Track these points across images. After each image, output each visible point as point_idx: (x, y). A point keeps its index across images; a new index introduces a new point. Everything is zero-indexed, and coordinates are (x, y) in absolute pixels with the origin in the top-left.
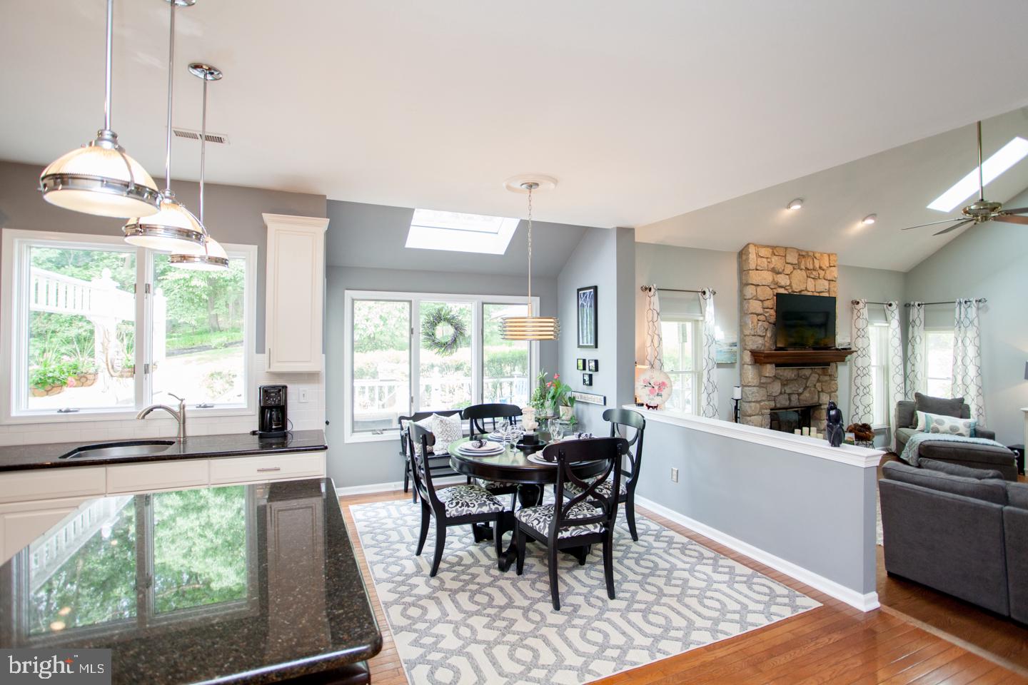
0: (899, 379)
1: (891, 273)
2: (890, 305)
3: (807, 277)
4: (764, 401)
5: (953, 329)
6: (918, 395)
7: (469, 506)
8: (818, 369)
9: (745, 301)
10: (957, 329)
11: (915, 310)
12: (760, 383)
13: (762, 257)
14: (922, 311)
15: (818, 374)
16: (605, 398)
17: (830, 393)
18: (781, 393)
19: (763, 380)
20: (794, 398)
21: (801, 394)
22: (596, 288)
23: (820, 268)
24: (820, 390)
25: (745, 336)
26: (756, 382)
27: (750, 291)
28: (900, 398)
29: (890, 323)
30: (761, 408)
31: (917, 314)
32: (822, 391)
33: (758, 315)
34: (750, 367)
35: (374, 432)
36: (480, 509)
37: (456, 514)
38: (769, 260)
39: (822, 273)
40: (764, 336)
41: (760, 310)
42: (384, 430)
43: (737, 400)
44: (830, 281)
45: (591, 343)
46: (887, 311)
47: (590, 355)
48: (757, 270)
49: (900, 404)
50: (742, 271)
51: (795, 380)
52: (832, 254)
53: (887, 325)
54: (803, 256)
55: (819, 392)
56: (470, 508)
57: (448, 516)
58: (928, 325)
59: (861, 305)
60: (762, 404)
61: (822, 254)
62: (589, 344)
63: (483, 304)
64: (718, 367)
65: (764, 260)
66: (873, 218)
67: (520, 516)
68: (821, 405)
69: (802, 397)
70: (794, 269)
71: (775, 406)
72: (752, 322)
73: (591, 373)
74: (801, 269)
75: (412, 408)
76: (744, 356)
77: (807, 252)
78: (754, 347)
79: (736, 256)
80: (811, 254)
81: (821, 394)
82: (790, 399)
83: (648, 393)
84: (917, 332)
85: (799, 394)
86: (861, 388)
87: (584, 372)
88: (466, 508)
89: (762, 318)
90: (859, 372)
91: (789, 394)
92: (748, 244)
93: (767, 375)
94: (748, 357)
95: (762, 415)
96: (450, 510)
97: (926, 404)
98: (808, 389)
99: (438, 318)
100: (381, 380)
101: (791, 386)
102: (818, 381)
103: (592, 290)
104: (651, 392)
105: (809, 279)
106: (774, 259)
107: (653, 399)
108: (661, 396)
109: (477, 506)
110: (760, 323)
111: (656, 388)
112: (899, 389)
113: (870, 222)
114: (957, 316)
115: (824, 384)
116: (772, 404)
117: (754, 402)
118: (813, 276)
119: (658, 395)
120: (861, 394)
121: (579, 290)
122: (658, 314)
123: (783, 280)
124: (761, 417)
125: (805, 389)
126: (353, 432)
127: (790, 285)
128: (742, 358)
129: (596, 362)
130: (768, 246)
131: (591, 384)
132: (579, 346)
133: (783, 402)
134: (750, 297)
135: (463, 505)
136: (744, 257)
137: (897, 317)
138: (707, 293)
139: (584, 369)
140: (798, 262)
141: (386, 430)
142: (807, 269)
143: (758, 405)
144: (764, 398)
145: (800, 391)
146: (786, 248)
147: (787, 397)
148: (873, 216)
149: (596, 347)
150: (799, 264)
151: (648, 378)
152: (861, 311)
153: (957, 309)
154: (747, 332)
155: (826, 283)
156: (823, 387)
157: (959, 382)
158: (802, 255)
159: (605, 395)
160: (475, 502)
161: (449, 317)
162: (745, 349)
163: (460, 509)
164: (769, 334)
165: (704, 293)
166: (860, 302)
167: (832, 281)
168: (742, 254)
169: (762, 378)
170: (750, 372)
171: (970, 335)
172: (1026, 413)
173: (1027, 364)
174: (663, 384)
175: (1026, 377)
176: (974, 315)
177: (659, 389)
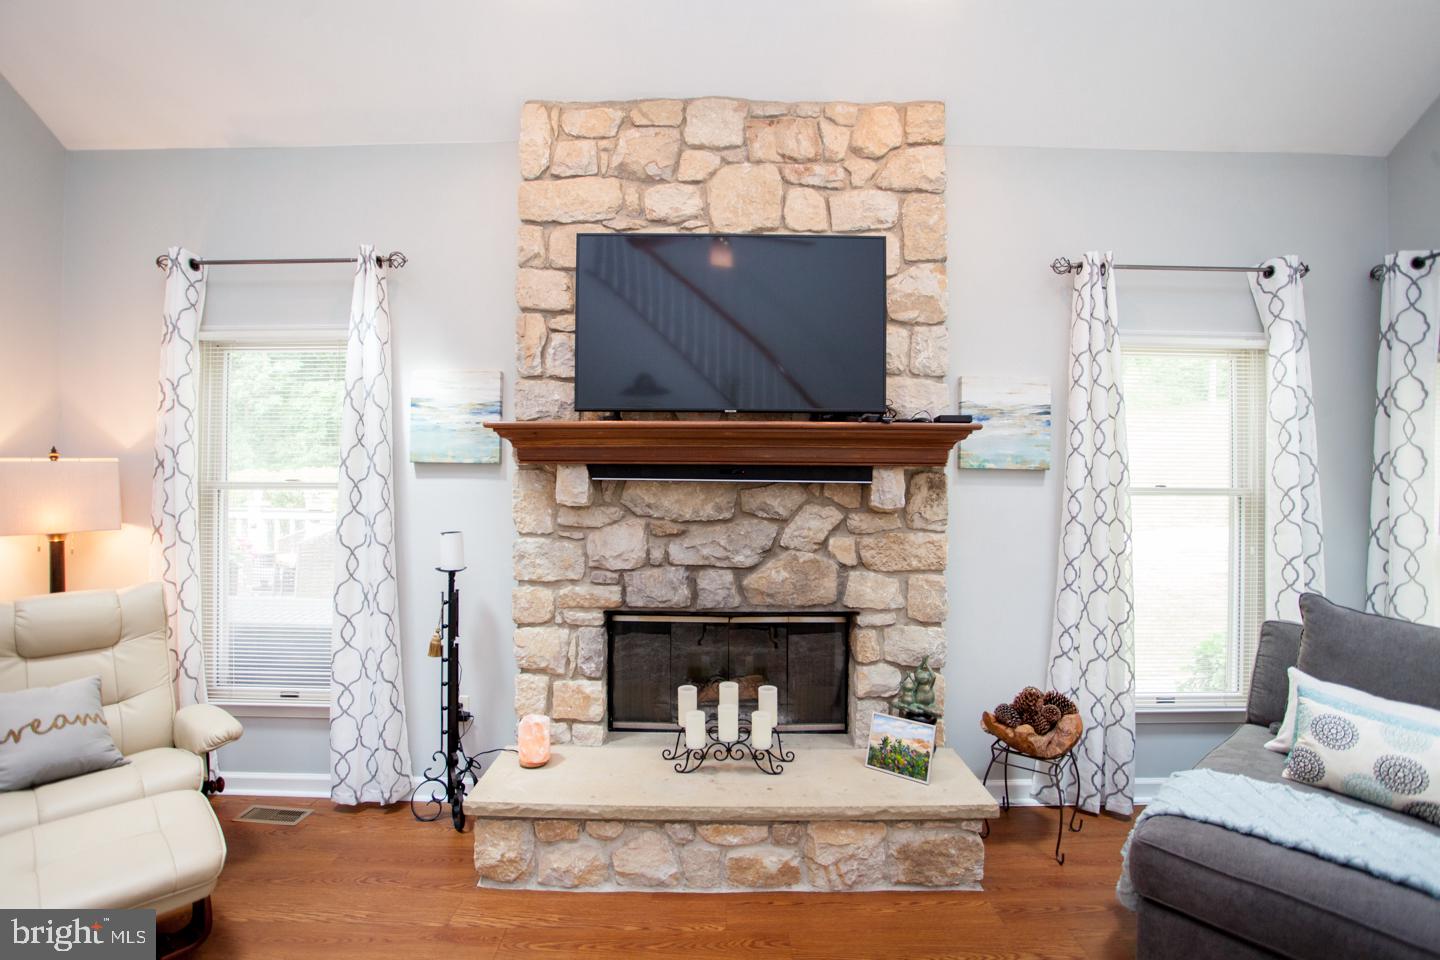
2: (1269, 272)
3: (786, 182)
4: (572, 581)
8: (843, 492)
12: (556, 526)
13: (576, 138)
15: (840, 507)
17: (903, 574)
18: (648, 563)
19: (565, 519)
20: (714, 580)
21: (752, 569)
23: (856, 151)
24: (850, 560)
30: (560, 605)
32: (862, 564)
33: (550, 313)
38: (604, 143)
39: (862, 169)
40: (569, 380)
43: (451, 574)
44: (906, 191)
51: (727, 522)
52: (920, 104)
54: (772, 120)
55: (843, 567)
60: (563, 591)
61: (863, 109)
65: (587, 145)
68: (853, 614)
69: (750, 581)
71: (624, 602)
74: (759, 162)
80: (807, 111)
81: (853, 574)
85: (740, 572)
91: (692, 569)
95: (574, 626)
98: (784, 556)
101: (697, 542)
102: (841, 529)
105: (795, 193)
106: (630, 138)
110: (557, 338)
115: (867, 541)
116: (611, 596)
118: (816, 181)
124: (565, 632)
125: (768, 553)
127: (705, 212)
133: (660, 590)
140: (745, 144)
142: (787, 159)
143: (546, 594)
145: (742, 559)
146: (689, 101)
147: (676, 575)
150: (749, 144)
156: (867, 555)
158: (765, 116)
167: (917, 190)
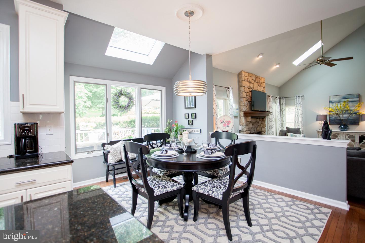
0: (279, 123)
1: (276, 87)
2: (277, 98)
3: (258, 85)
4: (247, 131)
5: (294, 106)
6: (287, 128)
7: (166, 188)
9: (241, 93)
10: (296, 105)
11: (283, 99)
12: (246, 124)
13: (246, 76)
14: (285, 100)
15: (261, 121)
16: (201, 130)
17: (264, 128)
18: (252, 128)
19: (247, 123)
20: (255, 129)
23: (261, 82)
25: (241, 106)
26: (245, 124)
27: (242, 89)
28: (280, 129)
29: (277, 104)
31: (283, 101)
32: (262, 127)
33: (245, 98)
34: (243, 118)
35: (88, 152)
36: (172, 189)
37: (160, 193)
38: (248, 78)
39: (261, 84)
40: (247, 106)
41: (246, 97)
42: (93, 151)
43: (240, 131)
45: (192, 106)
46: (276, 100)
47: (191, 112)
48: (244, 81)
49: (281, 131)
50: (240, 81)
51: (255, 123)
52: (264, 78)
53: (276, 104)
55: (261, 127)
56: (167, 189)
57: (155, 195)
58: (287, 105)
59: (270, 97)
60: (247, 132)
61: (261, 77)
62: (191, 107)
63: (141, 88)
64: (234, 118)
65: (247, 77)
66: (279, 65)
68: (262, 132)
70: (254, 82)
72: (244, 101)
73: (192, 119)
74: (256, 82)
75: (108, 139)
77: (257, 76)
78: (244, 110)
79: (237, 75)
80: (259, 77)
82: (254, 130)
83: (223, 126)
84: (284, 107)
85: (257, 128)
86: (271, 126)
87: (189, 119)
88: (165, 189)
89: (246, 99)
90: (270, 120)
91: (254, 128)
92: (242, 71)
93: (249, 121)
94: (242, 114)
96: (156, 191)
97: (289, 130)
99: (120, 94)
100: (81, 131)
101: (254, 125)
102: (261, 123)
106: (249, 77)
107: (225, 128)
108: (229, 127)
109: (170, 187)
110: (246, 101)
112: (280, 126)
113: (278, 66)
114: (296, 101)
115: (263, 124)
116: (250, 132)
117: (245, 131)
120: (271, 128)
122: (215, 95)
123: (252, 86)
125: (258, 126)
126: (76, 153)
127: (254, 88)
128: (240, 115)
129: (195, 114)
130: (247, 73)
131: (192, 124)
132: (185, 108)
133: (252, 131)
134: (243, 91)
135: (162, 188)
137: (279, 102)
138: (230, 88)
139: (189, 118)
141: (94, 151)
142: (258, 82)
144: (247, 130)
146: (252, 74)
148: (279, 64)
149: (195, 108)
150: (256, 80)
151: (222, 120)
152: (271, 99)
153: (296, 99)
154: (241, 105)
155: (263, 88)
157: (297, 123)
158: (257, 77)
159: (201, 129)
160: (168, 185)
161: (126, 93)
162: (241, 111)
163: (162, 190)
164: (248, 106)
165: (229, 88)
166: (270, 96)
167: (264, 87)
168: (239, 75)
169: (247, 122)
170: (243, 120)
171: (299, 107)
172: (319, 131)
173: (317, 116)
174: (229, 121)
175: (317, 120)
176: (301, 101)
177: (228, 124)
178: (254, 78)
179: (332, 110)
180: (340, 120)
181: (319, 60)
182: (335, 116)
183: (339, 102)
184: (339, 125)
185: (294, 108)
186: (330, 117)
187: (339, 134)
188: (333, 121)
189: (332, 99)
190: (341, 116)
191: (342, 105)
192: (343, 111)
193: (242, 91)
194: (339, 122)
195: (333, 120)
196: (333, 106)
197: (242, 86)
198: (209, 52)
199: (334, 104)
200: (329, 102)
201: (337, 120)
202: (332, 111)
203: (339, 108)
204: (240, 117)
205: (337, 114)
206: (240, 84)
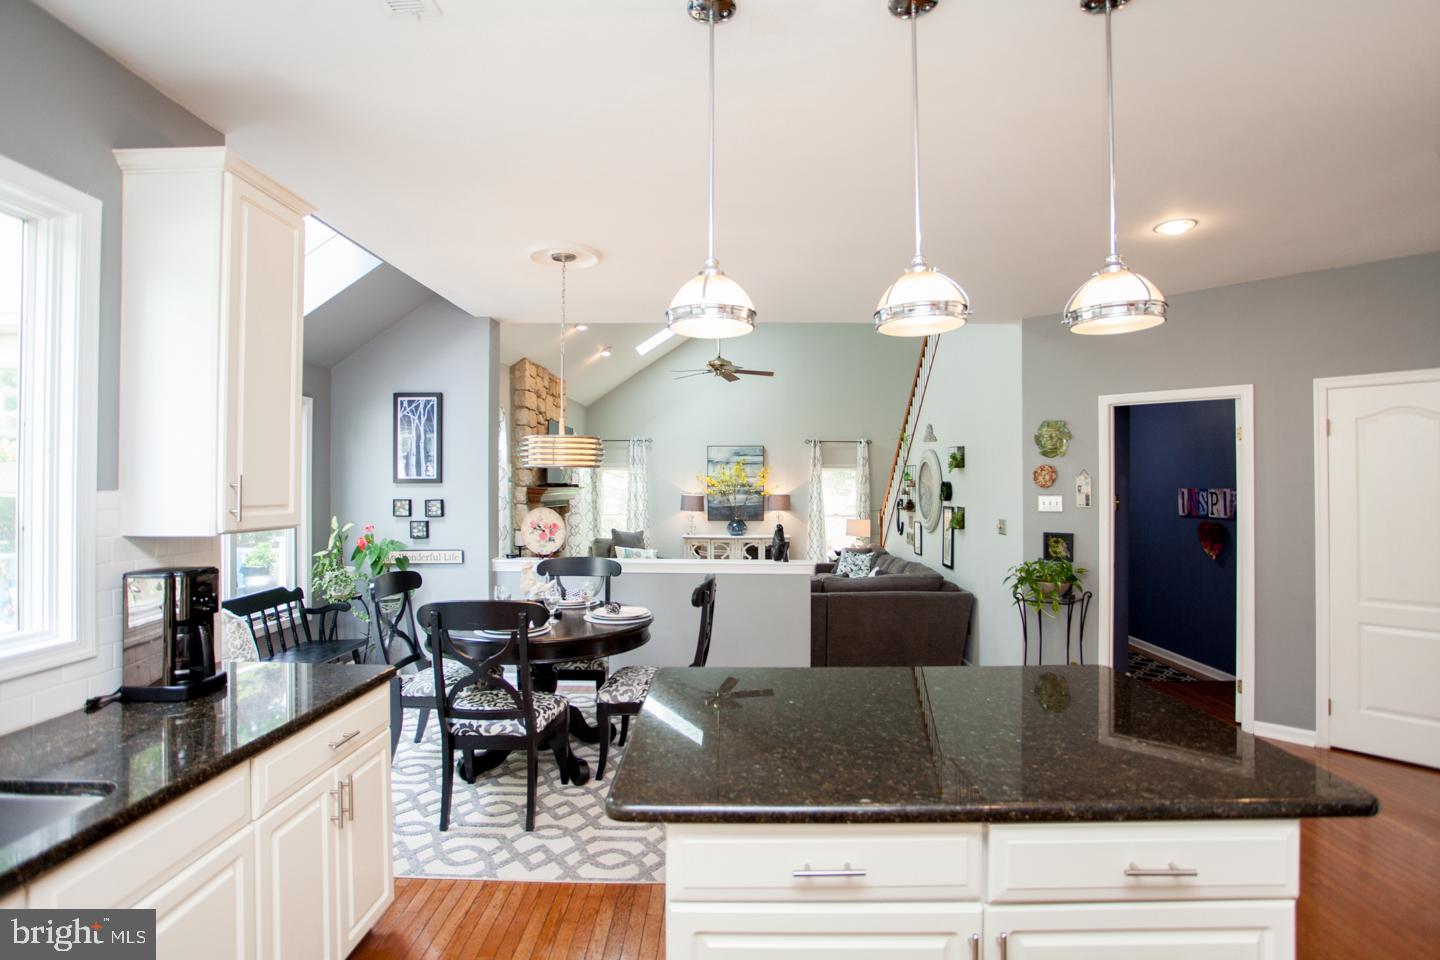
0: (590, 517)
1: (580, 405)
3: (553, 404)
5: (627, 467)
6: (614, 532)
9: (519, 428)
10: (630, 466)
13: (532, 377)
16: (463, 553)
22: (440, 397)
23: (559, 395)
25: (517, 469)
27: (524, 416)
34: (525, 506)
38: (535, 381)
39: (559, 400)
40: (532, 470)
44: (563, 410)
45: (428, 474)
47: (422, 494)
48: (528, 391)
49: (597, 542)
50: (515, 391)
54: (552, 381)
57: (538, 731)
58: (605, 462)
61: (560, 380)
62: (423, 477)
66: (610, 351)
67: (615, 697)
70: (548, 394)
73: (426, 519)
76: (517, 493)
77: (553, 376)
78: (529, 483)
79: (508, 370)
80: (555, 379)
83: (538, 539)
86: (574, 527)
87: (410, 519)
90: (573, 510)
92: (524, 359)
94: (523, 495)
96: (538, 721)
97: (619, 539)
103: (435, 399)
104: (542, 537)
105: (554, 407)
106: (539, 380)
107: (544, 546)
108: (553, 540)
111: (547, 531)
112: (590, 526)
113: (606, 353)
114: (631, 454)
119: (550, 540)
120: (574, 533)
121: (396, 396)
123: (543, 406)
127: (546, 412)
128: (514, 497)
129: (443, 502)
130: (533, 364)
131: (427, 535)
132: (396, 479)
134: (525, 423)
136: (517, 373)
139: (410, 514)
140: (549, 386)
142: (554, 395)
146: (544, 369)
148: (608, 348)
149: (441, 482)
150: (549, 388)
151: (535, 520)
153: (631, 447)
154: (520, 465)
157: (633, 516)
158: (551, 379)
159: (463, 549)
162: (519, 486)
167: (565, 411)
168: (516, 370)
170: (526, 512)
171: (639, 471)
172: (687, 539)
173: (683, 497)
174: (555, 526)
175: (682, 509)
176: (644, 454)
177: (551, 532)
178: (546, 383)
179: (714, 482)
180: (730, 508)
181: (713, 366)
182: (719, 498)
183: (727, 463)
184: (728, 522)
185: (625, 473)
186: (709, 502)
187: (727, 544)
188: (715, 512)
189: (716, 455)
190: (731, 498)
191: (733, 471)
192: (735, 486)
193: (522, 423)
194: (728, 513)
195: (717, 508)
196: (715, 472)
197: (522, 407)
198: (496, 315)
199: (718, 468)
200: (709, 461)
201: (724, 507)
202: (713, 485)
203: (728, 478)
204: (515, 504)
205: (724, 494)
206: (517, 398)
